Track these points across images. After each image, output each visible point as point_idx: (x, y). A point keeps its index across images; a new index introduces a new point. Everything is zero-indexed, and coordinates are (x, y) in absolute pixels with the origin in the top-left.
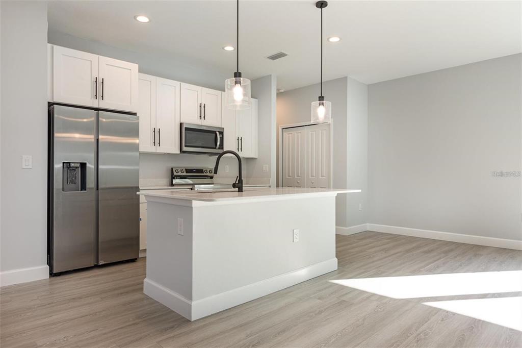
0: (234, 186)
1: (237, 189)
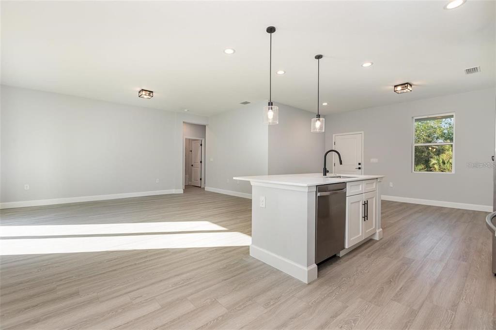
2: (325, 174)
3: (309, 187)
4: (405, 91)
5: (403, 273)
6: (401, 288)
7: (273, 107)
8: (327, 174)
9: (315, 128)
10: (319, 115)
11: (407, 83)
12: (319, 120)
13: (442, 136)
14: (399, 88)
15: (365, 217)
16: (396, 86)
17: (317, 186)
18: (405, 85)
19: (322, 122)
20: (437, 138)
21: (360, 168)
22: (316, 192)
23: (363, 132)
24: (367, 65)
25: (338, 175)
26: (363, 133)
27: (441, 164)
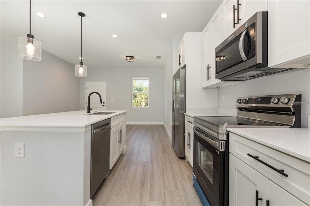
2: (89, 111)
3: (86, 127)
4: (131, 60)
5: (146, 174)
6: (150, 187)
7: (34, 40)
8: (91, 111)
9: (78, 73)
10: (82, 63)
11: (132, 56)
12: (82, 66)
13: (137, 89)
14: (128, 58)
15: (120, 141)
16: (127, 57)
17: (92, 125)
18: (132, 57)
19: (85, 69)
20: (135, 90)
21: (104, 106)
22: (91, 130)
23: (106, 82)
24: (115, 36)
25: (98, 111)
26: (106, 84)
27: (137, 103)
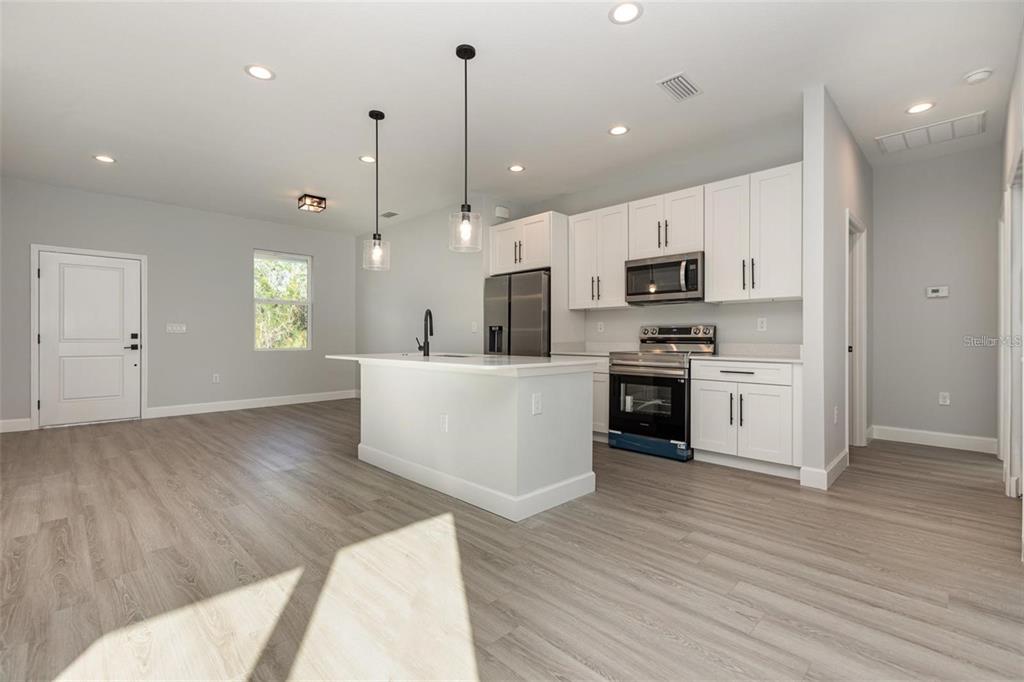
0: (420, 348)
1: (422, 353)
7: (470, 214)
21: (135, 347)
23: (143, 258)
26: (144, 261)
